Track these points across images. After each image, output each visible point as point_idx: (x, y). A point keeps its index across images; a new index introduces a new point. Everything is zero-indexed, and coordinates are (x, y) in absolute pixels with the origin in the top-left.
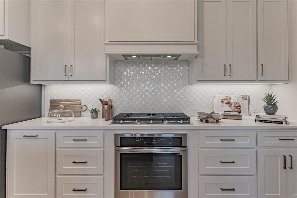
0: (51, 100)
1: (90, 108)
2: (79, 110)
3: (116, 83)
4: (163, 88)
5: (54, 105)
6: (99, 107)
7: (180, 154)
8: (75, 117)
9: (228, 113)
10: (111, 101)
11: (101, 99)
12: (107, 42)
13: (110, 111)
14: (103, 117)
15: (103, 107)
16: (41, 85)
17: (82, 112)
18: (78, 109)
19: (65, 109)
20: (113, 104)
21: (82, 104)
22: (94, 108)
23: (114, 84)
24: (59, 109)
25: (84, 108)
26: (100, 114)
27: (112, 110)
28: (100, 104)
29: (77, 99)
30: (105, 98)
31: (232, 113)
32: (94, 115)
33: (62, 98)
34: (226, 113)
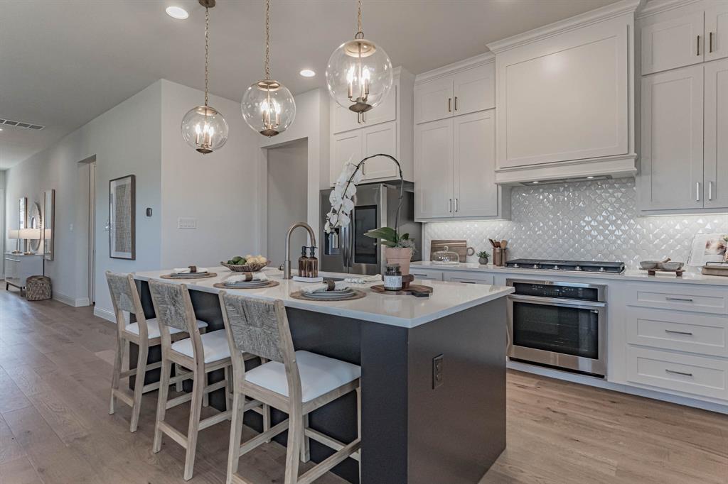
0: (432, 241)
1: (478, 251)
2: (464, 254)
3: (513, 217)
4: (588, 223)
5: (436, 246)
6: (489, 250)
7: (596, 312)
8: (460, 262)
9: (719, 265)
10: (506, 242)
11: (491, 240)
12: (498, 169)
13: (503, 254)
14: (494, 264)
15: (494, 250)
16: (421, 223)
17: (468, 256)
18: (463, 252)
19: (450, 249)
20: (508, 246)
21: (468, 247)
22: (483, 251)
23: (510, 219)
24: (443, 250)
25: (470, 251)
26: (491, 259)
27: (505, 252)
28: (491, 246)
29: (461, 239)
30: (497, 239)
31: (724, 265)
32: (483, 260)
33: (444, 239)
34: (709, 264)
